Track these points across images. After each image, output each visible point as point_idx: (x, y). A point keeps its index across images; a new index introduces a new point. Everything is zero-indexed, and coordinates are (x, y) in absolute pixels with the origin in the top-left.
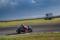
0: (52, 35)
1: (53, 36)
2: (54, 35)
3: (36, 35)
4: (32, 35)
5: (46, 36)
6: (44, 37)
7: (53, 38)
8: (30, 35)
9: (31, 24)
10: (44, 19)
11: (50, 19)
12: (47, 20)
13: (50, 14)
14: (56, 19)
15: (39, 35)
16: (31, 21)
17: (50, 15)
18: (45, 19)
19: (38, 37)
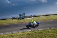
0: (24, 33)
1: (25, 35)
2: (26, 33)
3: (10, 35)
4: (5, 35)
5: (19, 35)
6: (18, 36)
7: (25, 36)
8: (3, 35)
9: (4, 23)
11: (23, 19)
12: (21, 19)
14: (29, 18)
15: (12, 35)
18: (19, 19)
19: (11, 36)
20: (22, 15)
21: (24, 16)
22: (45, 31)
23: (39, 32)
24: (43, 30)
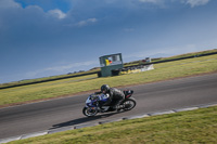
0: (124, 127)
1: (127, 132)
2: (130, 126)
3: (71, 137)
4: (55, 137)
5: (106, 135)
6: (100, 138)
7: (128, 138)
9: (48, 96)
10: (96, 75)
11: (115, 73)
12: (106, 76)
13: (114, 57)
15: (79, 135)
16: (48, 88)
17: (114, 59)
18: (100, 75)
20: (110, 58)
21: (118, 62)
22: (202, 115)
23: (182, 118)
24: (195, 112)
